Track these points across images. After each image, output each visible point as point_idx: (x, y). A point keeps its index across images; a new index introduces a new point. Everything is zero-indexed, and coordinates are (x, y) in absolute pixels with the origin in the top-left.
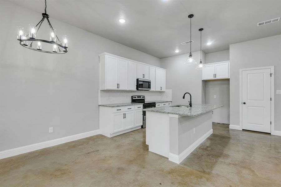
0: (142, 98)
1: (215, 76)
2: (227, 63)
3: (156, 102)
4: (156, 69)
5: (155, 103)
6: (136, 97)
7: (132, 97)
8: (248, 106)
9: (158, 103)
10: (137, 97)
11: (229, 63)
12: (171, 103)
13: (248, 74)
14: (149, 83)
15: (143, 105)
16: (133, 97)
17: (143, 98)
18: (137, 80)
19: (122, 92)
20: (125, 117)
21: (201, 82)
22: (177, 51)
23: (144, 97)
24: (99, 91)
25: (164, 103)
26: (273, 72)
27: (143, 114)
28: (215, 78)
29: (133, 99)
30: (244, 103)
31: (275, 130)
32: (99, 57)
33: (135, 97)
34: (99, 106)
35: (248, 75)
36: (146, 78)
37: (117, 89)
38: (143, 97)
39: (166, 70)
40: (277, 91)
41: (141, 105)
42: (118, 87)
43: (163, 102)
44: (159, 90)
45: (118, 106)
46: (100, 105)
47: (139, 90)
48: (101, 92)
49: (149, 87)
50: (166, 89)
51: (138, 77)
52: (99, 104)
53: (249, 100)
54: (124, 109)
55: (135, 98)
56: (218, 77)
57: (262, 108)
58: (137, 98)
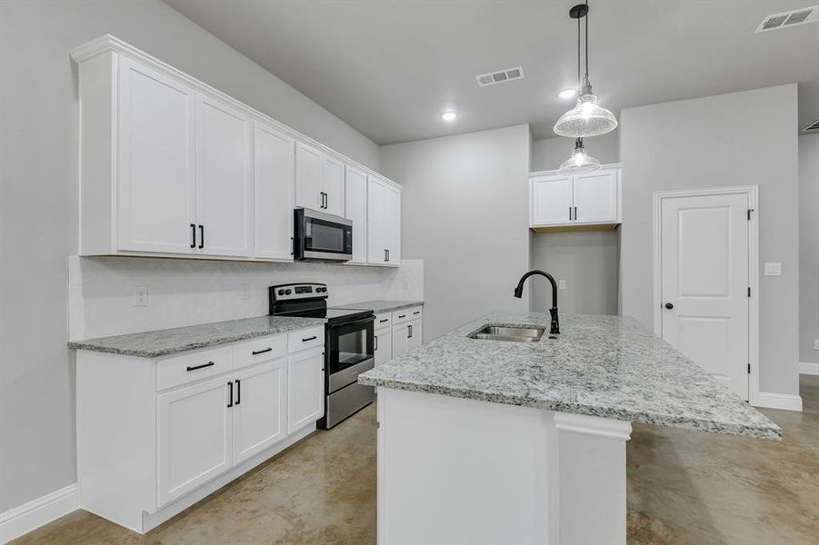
0: (314, 294)
1: (573, 212)
2: (613, 172)
3: (375, 309)
4: (370, 177)
5: (370, 314)
6: (288, 292)
7: (272, 289)
8: (680, 316)
9: (381, 311)
10: (293, 291)
11: (620, 171)
12: (419, 309)
13: (679, 209)
14: (345, 234)
15: (326, 324)
16: (277, 290)
17: (321, 294)
18: (298, 214)
19: (222, 270)
20: (235, 399)
21: (527, 234)
22: (449, 116)
23: (324, 290)
24: (75, 264)
25: (401, 312)
26: (754, 205)
27: (325, 370)
28: (573, 223)
29: (279, 298)
30: (669, 307)
31: (760, 391)
32: (74, 66)
33: (285, 288)
34: (74, 347)
35: (681, 213)
36: (334, 212)
37: (191, 251)
38: (318, 291)
39: (401, 187)
40: (767, 264)
41: (317, 329)
42: (198, 243)
43: (399, 308)
44: (380, 261)
45: (193, 347)
46: (80, 347)
47: (303, 259)
48: (83, 269)
49: (347, 249)
50: (402, 258)
51: (301, 205)
52: (73, 340)
53: (683, 295)
54: (232, 360)
55: (285, 297)
56: (583, 220)
57: (724, 320)
58: (294, 296)
